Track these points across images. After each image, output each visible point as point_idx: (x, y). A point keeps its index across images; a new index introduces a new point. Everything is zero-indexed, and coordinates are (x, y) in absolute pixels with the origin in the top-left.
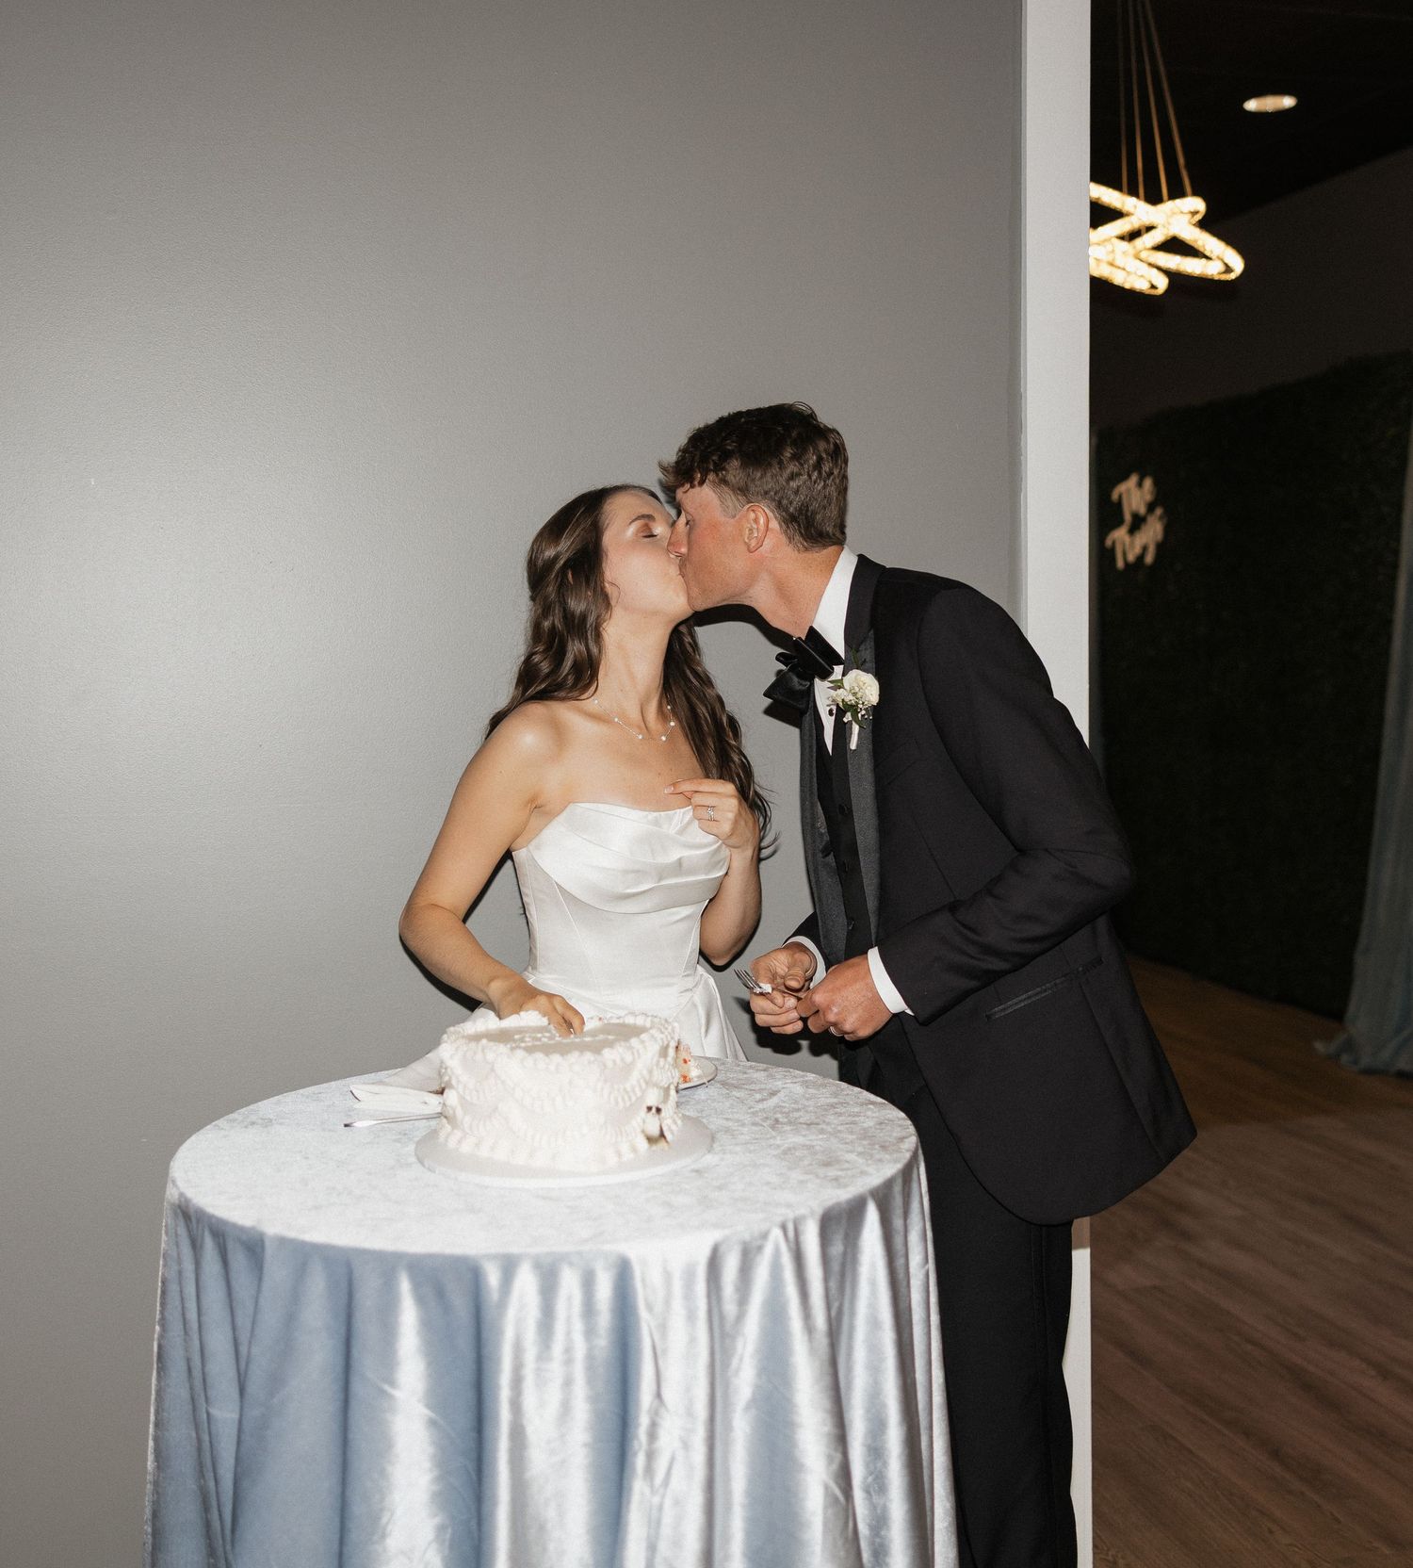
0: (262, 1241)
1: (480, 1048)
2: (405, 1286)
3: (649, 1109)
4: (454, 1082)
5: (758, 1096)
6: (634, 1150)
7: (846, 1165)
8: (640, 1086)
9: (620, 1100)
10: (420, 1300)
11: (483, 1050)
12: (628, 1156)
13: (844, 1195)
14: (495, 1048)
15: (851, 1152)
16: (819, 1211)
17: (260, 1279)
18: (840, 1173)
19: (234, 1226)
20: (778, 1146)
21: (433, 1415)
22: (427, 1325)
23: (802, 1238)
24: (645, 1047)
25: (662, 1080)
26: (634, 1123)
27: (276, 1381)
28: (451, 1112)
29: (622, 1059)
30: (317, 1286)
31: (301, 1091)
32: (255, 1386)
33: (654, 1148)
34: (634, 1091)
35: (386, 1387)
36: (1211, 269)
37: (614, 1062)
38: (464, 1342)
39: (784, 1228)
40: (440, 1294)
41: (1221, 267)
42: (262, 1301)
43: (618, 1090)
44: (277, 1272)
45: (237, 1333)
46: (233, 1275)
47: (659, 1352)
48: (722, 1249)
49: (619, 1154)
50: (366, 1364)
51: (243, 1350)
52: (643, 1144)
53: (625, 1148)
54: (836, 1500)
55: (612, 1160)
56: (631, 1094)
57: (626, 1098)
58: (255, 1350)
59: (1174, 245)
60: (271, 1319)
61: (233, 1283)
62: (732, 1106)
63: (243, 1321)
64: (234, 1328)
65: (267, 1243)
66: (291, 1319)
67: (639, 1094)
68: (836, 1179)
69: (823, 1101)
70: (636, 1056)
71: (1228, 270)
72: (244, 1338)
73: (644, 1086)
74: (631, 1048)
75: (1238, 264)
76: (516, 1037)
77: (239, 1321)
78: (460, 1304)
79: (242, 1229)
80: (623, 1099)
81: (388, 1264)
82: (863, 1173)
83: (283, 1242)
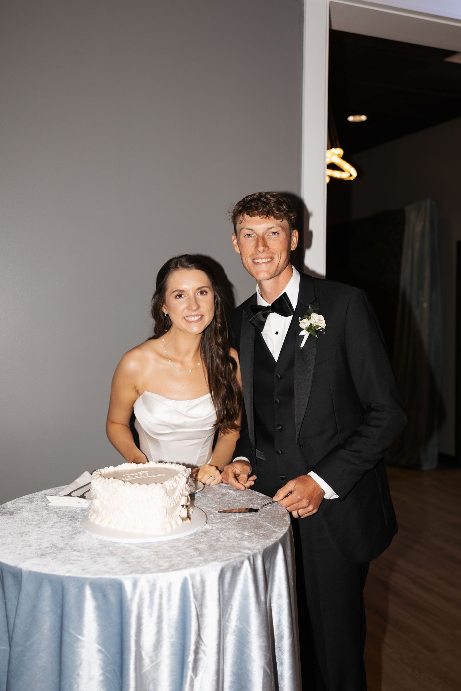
0: (21, 573)
1: (110, 481)
2: (88, 591)
3: (183, 506)
4: (98, 496)
5: (218, 496)
6: (177, 524)
7: (266, 528)
8: (179, 496)
9: (172, 503)
10: (95, 598)
11: (112, 483)
12: (175, 527)
13: (270, 542)
14: (117, 482)
15: (266, 522)
16: (262, 551)
17: (20, 589)
18: (265, 532)
19: (7, 565)
20: (234, 520)
21: (100, 648)
22: (99, 608)
23: (256, 563)
24: (181, 480)
25: (186, 494)
26: (176, 512)
27: (28, 635)
28: (96, 508)
29: (173, 486)
30: (47, 592)
31: (23, 497)
32: (18, 637)
33: (184, 522)
34: (177, 499)
35: (79, 637)
36: (344, 176)
37: (170, 487)
38: (115, 617)
39: (249, 559)
40: (104, 595)
41: (349, 175)
42: (21, 599)
43: (171, 499)
44: (28, 587)
45: (7, 613)
46: (6, 587)
47: (199, 616)
48: (225, 570)
49: (172, 526)
50: (70, 628)
51: (11, 621)
52: (180, 521)
53: (173, 523)
54: (268, 673)
55: (169, 528)
56: (176, 500)
57: (174, 502)
58: (17, 622)
59: (332, 166)
60: (25, 607)
61: (6, 591)
62: (209, 501)
63: (11, 607)
64: (6, 610)
65: (23, 573)
66: (35, 607)
67: (179, 500)
68: (264, 535)
69: (245, 498)
70: (178, 483)
71: (351, 175)
72: (11, 614)
73: (180, 496)
74: (175, 481)
75: (355, 174)
76: (124, 475)
77: (9, 607)
78: (113, 599)
79: (11, 567)
80: (173, 503)
81: (80, 583)
82: (275, 532)
83: (30, 573)
